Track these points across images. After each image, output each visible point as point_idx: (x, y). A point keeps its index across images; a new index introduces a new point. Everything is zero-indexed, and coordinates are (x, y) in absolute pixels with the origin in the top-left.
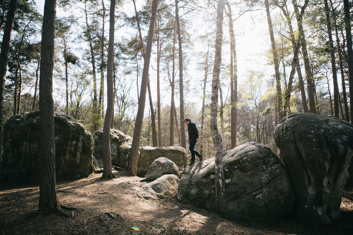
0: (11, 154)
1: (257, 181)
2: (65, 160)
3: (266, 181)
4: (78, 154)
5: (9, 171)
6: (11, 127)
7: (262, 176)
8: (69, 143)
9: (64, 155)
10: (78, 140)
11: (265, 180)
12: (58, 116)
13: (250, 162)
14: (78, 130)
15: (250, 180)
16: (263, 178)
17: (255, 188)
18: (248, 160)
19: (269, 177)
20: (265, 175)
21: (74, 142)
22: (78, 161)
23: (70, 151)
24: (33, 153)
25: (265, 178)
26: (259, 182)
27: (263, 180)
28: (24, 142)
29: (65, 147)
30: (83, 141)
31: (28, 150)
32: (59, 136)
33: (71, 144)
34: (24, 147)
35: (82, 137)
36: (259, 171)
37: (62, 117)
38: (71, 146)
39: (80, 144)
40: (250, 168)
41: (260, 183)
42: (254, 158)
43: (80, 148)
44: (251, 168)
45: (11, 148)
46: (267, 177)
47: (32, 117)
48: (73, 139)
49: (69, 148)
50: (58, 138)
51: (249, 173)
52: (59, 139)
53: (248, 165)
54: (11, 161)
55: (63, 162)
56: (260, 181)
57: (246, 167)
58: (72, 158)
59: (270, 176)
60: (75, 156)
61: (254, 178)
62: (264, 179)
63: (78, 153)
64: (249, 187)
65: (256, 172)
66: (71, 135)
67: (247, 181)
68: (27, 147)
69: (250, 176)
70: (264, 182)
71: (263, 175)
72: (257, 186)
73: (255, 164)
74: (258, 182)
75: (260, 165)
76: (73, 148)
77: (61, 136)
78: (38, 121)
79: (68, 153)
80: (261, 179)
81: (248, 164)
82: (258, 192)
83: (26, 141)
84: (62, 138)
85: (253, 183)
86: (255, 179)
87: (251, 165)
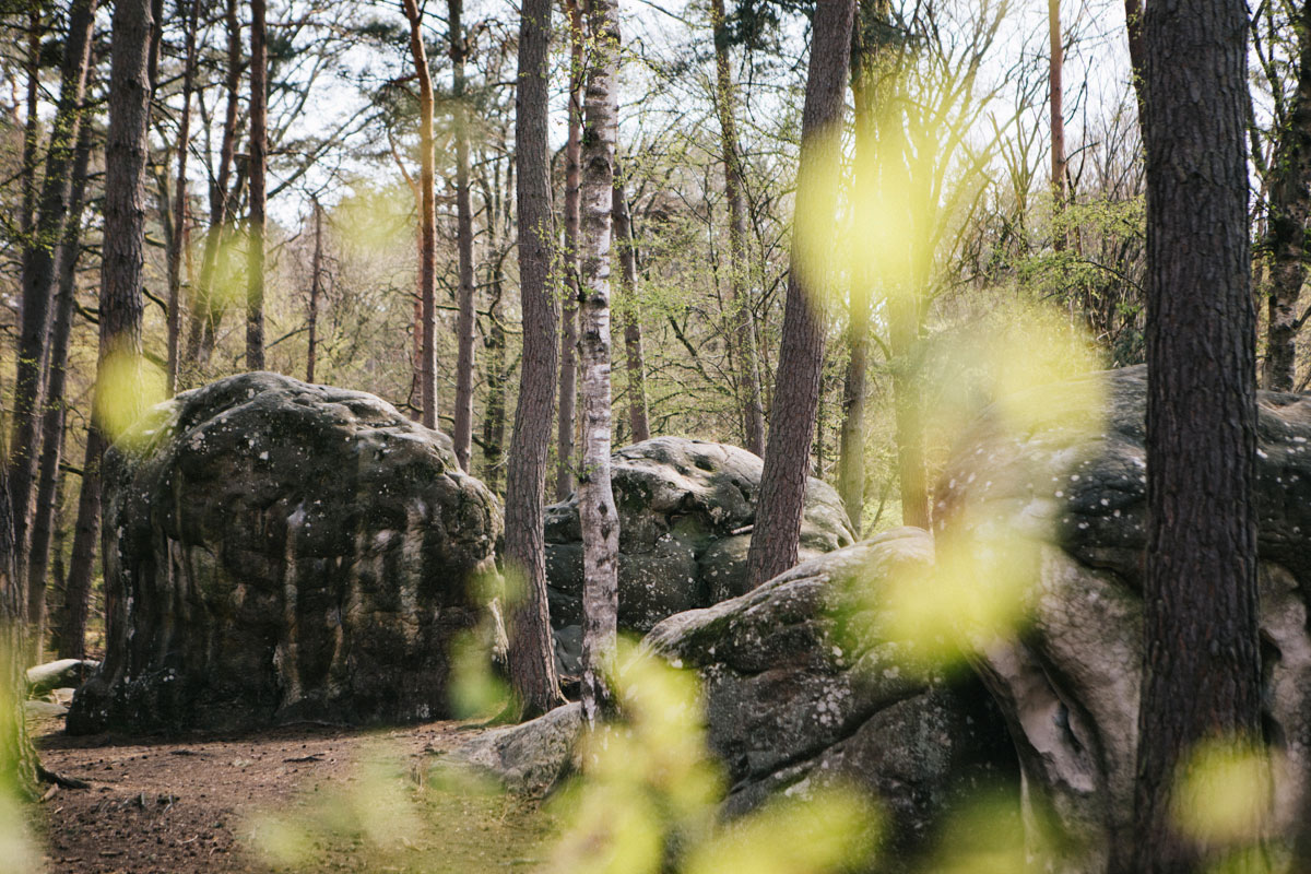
0: (130, 600)
1: (794, 718)
2: (347, 629)
3: (834, 721)
4: (408, 598)
5: (127, 680)
6: (125, 472)
7: (822, 694)
8: (360, 540)
9: (342, 600)
10: (398, 522)
11: (833, 715)
12: (306, 403)
13: (763, 629)
14: (398, 471)
15: (762, 710)
16: (822, 707)
17: (784, 751)
18: (756, 620)
19: (851, 701)
20: (835, 691)
21: (384, 536)
22: (411, 631)
23: (367, 582)
24: (203, 596)
25: (833, 706)
26: (801, 722)
27: (820, 714)
28: (170, 541)
29: (339, 561)
30: (426, 524)
31: (184, 584)
32: (305, 508)
33: (367, 548)
34: (171, 567)
35: (421, 508)
36: (811, 671)
37: (322, 405)
38: (369, 552)
39: (412, 546)
40: (760, 657)
41: (805, 729)
42: (791, 609)
43: (408, 566)
44: (765, 653)
45: (127, 572)
46: (842, 703)
47: (198, 416)
48: (378, 518)
49: (358, 567)
50: (301, 518)
51: (757, 679)
52: (306, 520)
53: (752, 643)
54: (132, 632)
55: (339, 640)
56: (807, 719)
57: (745, 651)
58: (378, 614)
59: (855, 696)
60: (392, 608)
61: (782, 702)
62: (828, 711)
63: (404, 591)
64: (759, 745)
65: (797, 676)
66: (363, 500)
67: (746, 716)
68: (181, 567)
69: (766, 694)
70: (823, 726)
71: (826, 690)
72: (793, 740)
73: (786, 638)
74: (796, 725)
75: (816, 644)
76: (377, 567)
77: (318, 509)
78: (208, 439)
79: (357, 593)
80: (814, 709)
81: (755, 636)
82: (797, 770)
83: (175, 538)
84: (321, 515)
85: (775, 728)
86: (787, 709)
87: (763, 643)
